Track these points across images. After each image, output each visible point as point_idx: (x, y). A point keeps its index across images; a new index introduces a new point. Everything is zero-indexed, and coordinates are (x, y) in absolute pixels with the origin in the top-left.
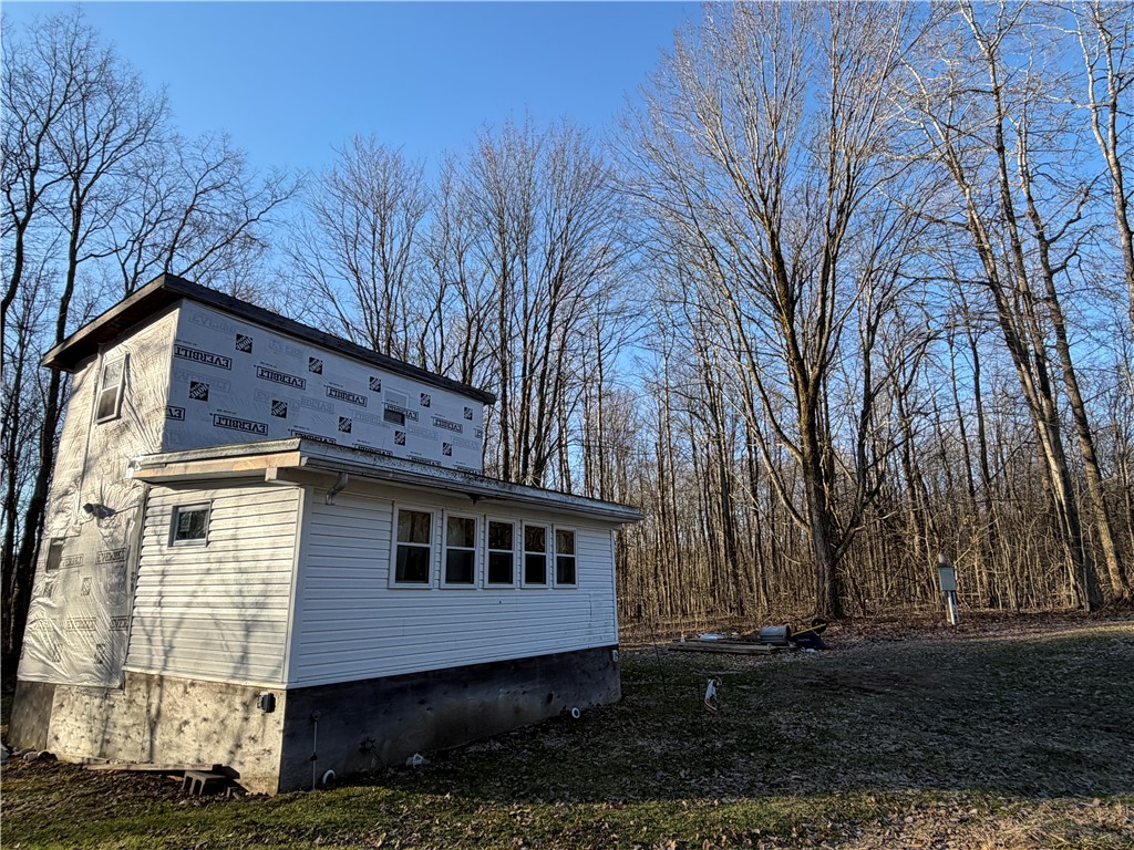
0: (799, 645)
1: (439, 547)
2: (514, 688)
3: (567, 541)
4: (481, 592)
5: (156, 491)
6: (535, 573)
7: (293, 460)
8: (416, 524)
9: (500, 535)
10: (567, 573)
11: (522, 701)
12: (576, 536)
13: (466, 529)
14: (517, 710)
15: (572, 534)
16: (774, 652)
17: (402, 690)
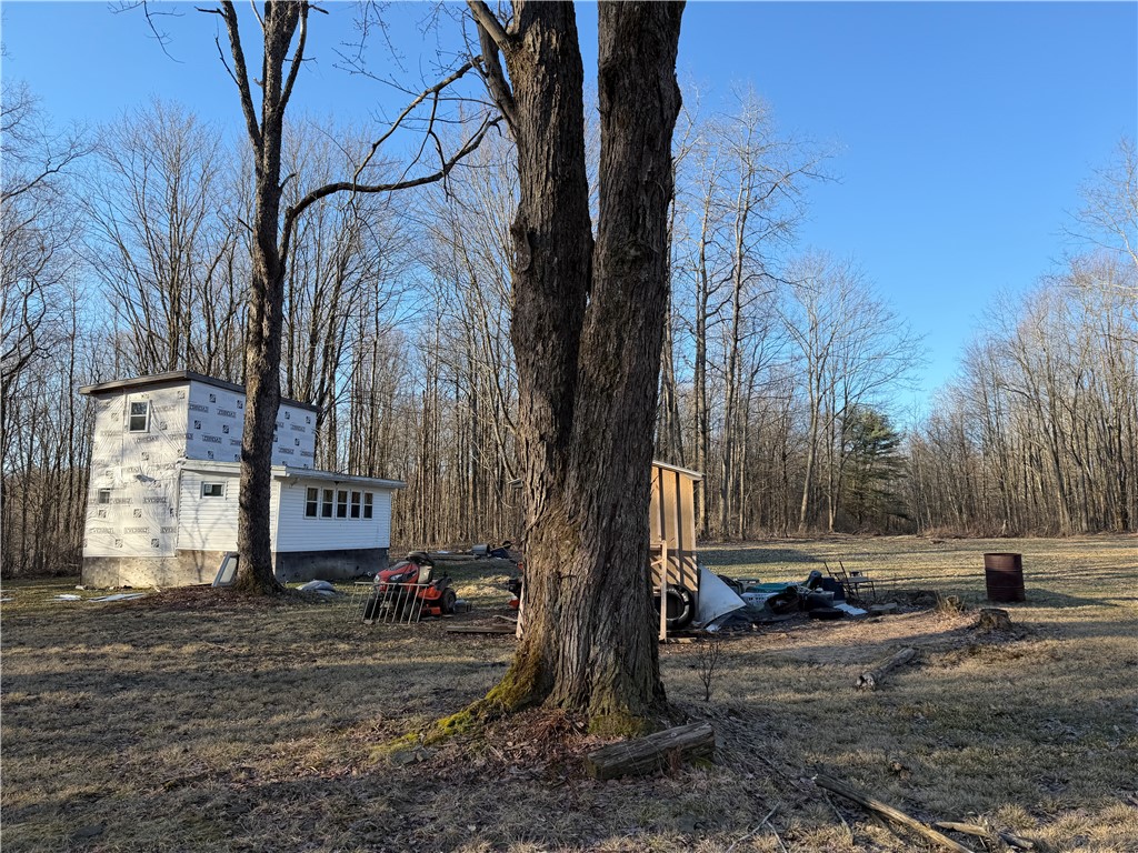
0: (494, 556)
1: (320, 503)
2: (344, 562)
3: (369, 498)
4: (334, 521)
5: (186, 473)
6: (355, 513)
7: (283, 474)
8: (312, 494)
9: (342, 496)
10: (368, 513)
11: (347, 567)
12: (374, 496)
13: (328, 495)
14: (345, 571)
15: (371, 495)
16: (476, 559)
17: (306, 557)
